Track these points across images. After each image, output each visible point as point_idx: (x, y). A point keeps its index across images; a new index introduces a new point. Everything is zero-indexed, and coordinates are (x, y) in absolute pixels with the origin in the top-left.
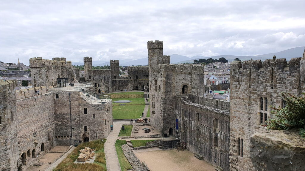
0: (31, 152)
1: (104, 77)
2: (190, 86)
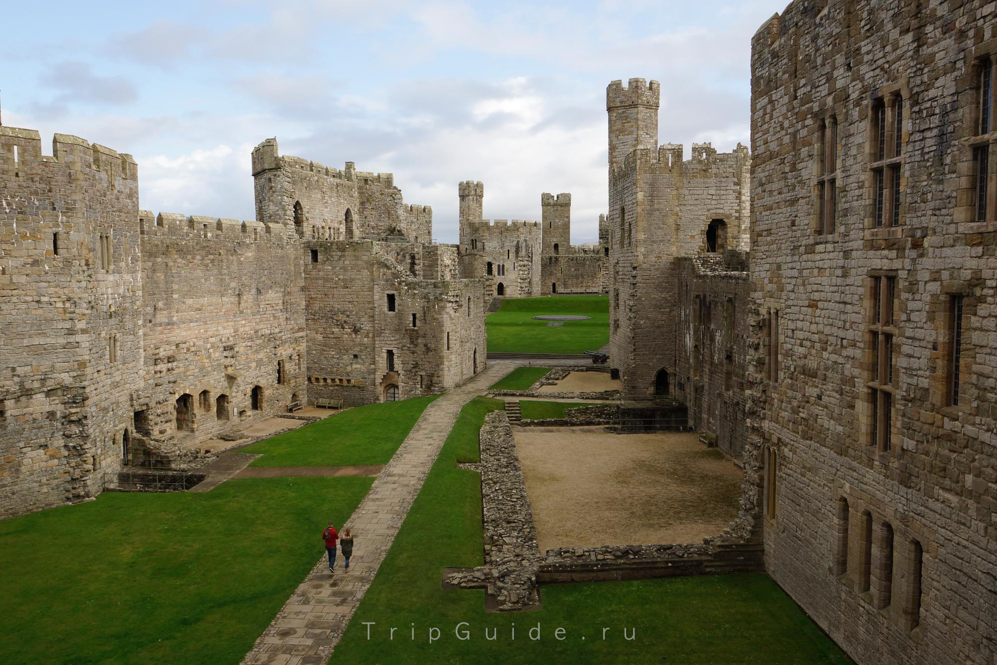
0: (213, 400)
1: (515, 243)
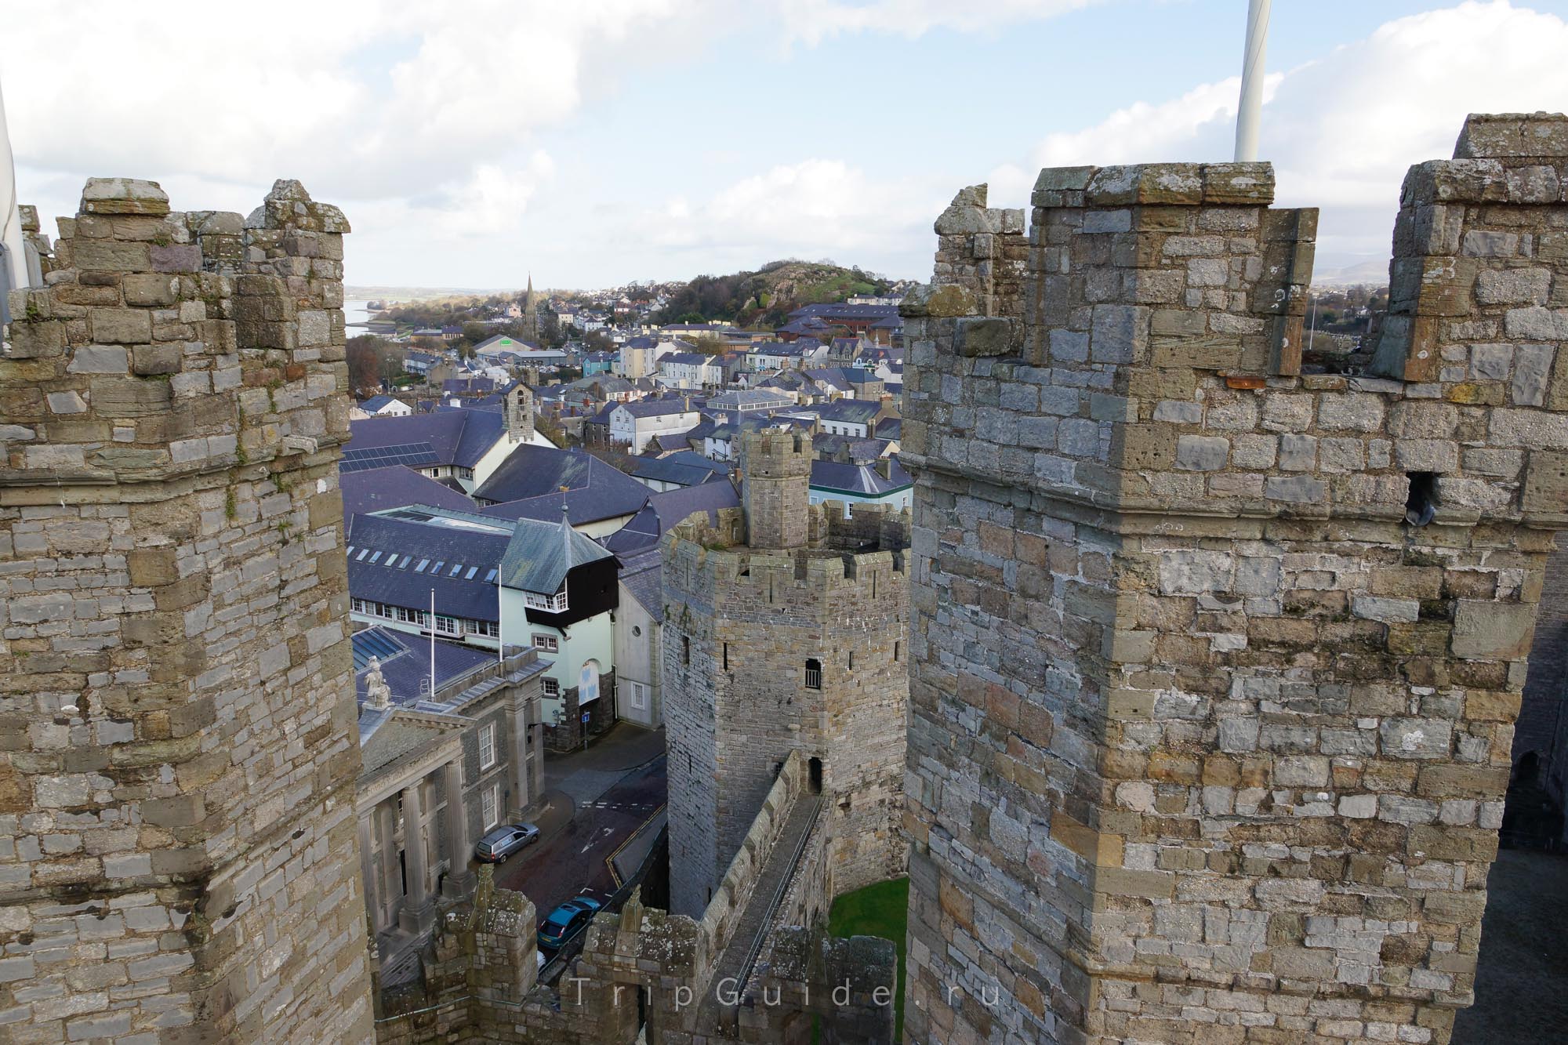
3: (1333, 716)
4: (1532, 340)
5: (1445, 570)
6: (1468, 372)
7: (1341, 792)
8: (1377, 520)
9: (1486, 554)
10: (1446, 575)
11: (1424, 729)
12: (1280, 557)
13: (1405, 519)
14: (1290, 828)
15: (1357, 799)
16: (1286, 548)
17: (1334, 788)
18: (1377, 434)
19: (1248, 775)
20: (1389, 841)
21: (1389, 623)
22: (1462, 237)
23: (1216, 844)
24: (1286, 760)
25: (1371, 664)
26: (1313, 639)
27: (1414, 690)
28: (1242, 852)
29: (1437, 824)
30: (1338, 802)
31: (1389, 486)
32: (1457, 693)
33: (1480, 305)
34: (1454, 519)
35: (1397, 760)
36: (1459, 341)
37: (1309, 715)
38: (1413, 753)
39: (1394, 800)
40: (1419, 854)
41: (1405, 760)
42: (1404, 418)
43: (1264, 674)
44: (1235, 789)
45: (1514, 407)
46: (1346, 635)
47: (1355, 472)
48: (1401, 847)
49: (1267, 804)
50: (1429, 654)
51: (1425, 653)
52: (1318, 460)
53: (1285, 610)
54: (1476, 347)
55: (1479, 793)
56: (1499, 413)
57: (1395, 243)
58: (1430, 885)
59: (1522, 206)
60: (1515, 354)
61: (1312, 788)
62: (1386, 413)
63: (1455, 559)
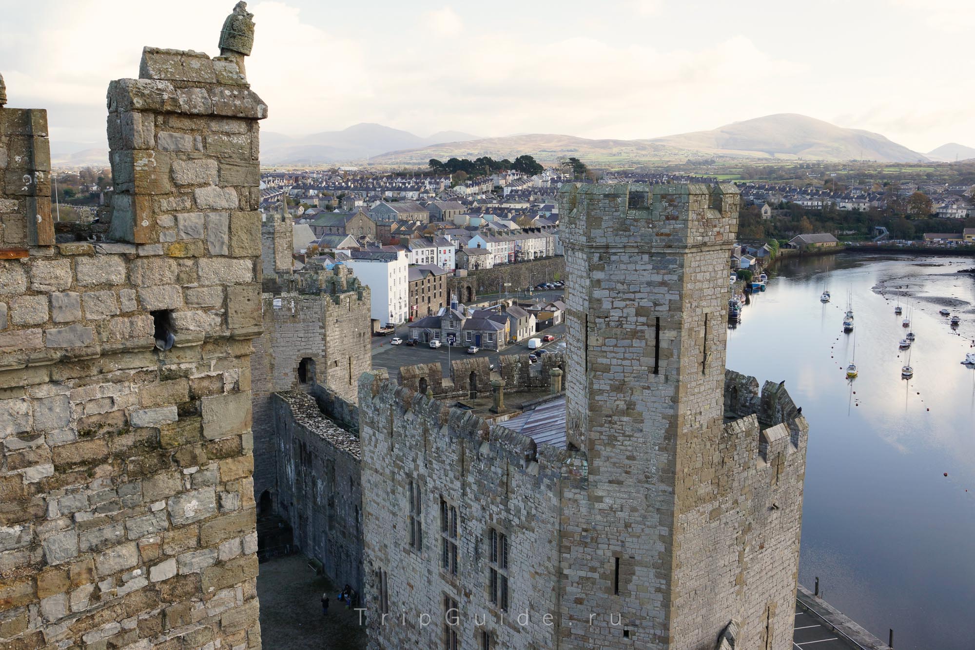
2: (323, 360)
3: (133, 508)
4: (214, 210)
5: (189, 379)
6: (178, 234)
7: (149, 564)
8: (136, 351)
9: (213, 363)
10: (190, 382)
11: (197, 498)
12: (68, 393)
13: (155, 347)
14: (118, 607)
15: (162, 566)
16: (71, 385)
17: (144, 563)
18: (124, 286)
19: (76, 577)
20: (190, 588)
21: (158, 426)
22: (156, 136)
23: (61, 644)
24: (104, 555)
25: (152, 460)
26: (106, 453)
27: (186, 471)
28: (83, 642)
29: (219, 563)
30: (148, 573)
31: (140, 323)
32: (213, 465)
33: (177, 185)
34: (188, 341)
35: (184, 526)
36: (167, 212)
37: (115, 513)
38: (193, 517)
39: (187, 557)
40: (211, 589)
41: (189, 525)
42: (140, 271)
43: (73, 491)
44: (68, 593)
45: (211, 257)
46: (130, 443)
47: (113, 316)
48: (199, 589)
49: (96, 596)
50: (190, 443)
51: (188, 442)
52: (84, 311)
53: (80, 435)
54: (180, 216)
55: (240, 532)
56: (203, 261)
57: (110, 139)
58: (222, 609)
59: (191, 116)
60: (205, 220)
61: (128, 569)
62: (128, 268)
63: (194, 370)
